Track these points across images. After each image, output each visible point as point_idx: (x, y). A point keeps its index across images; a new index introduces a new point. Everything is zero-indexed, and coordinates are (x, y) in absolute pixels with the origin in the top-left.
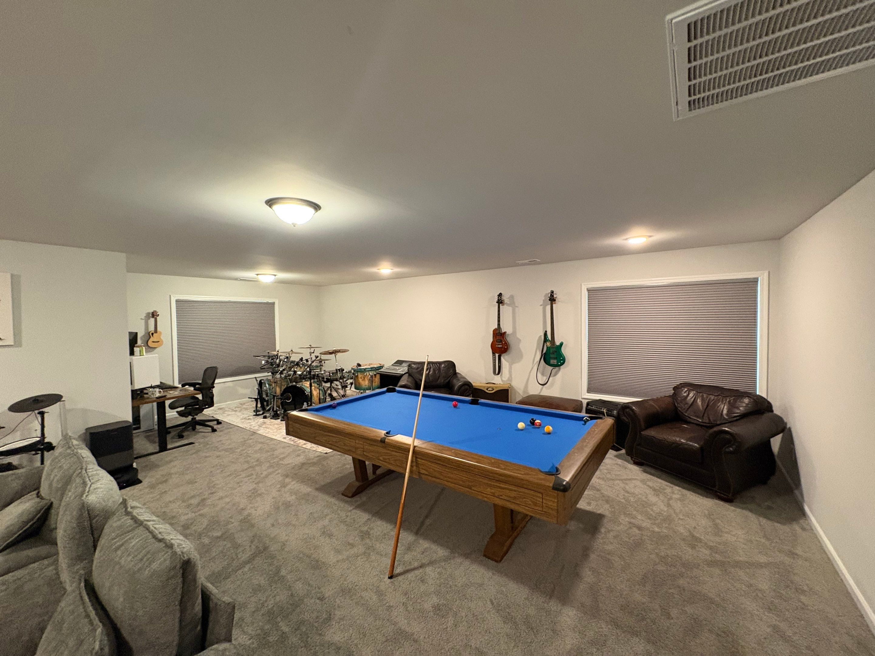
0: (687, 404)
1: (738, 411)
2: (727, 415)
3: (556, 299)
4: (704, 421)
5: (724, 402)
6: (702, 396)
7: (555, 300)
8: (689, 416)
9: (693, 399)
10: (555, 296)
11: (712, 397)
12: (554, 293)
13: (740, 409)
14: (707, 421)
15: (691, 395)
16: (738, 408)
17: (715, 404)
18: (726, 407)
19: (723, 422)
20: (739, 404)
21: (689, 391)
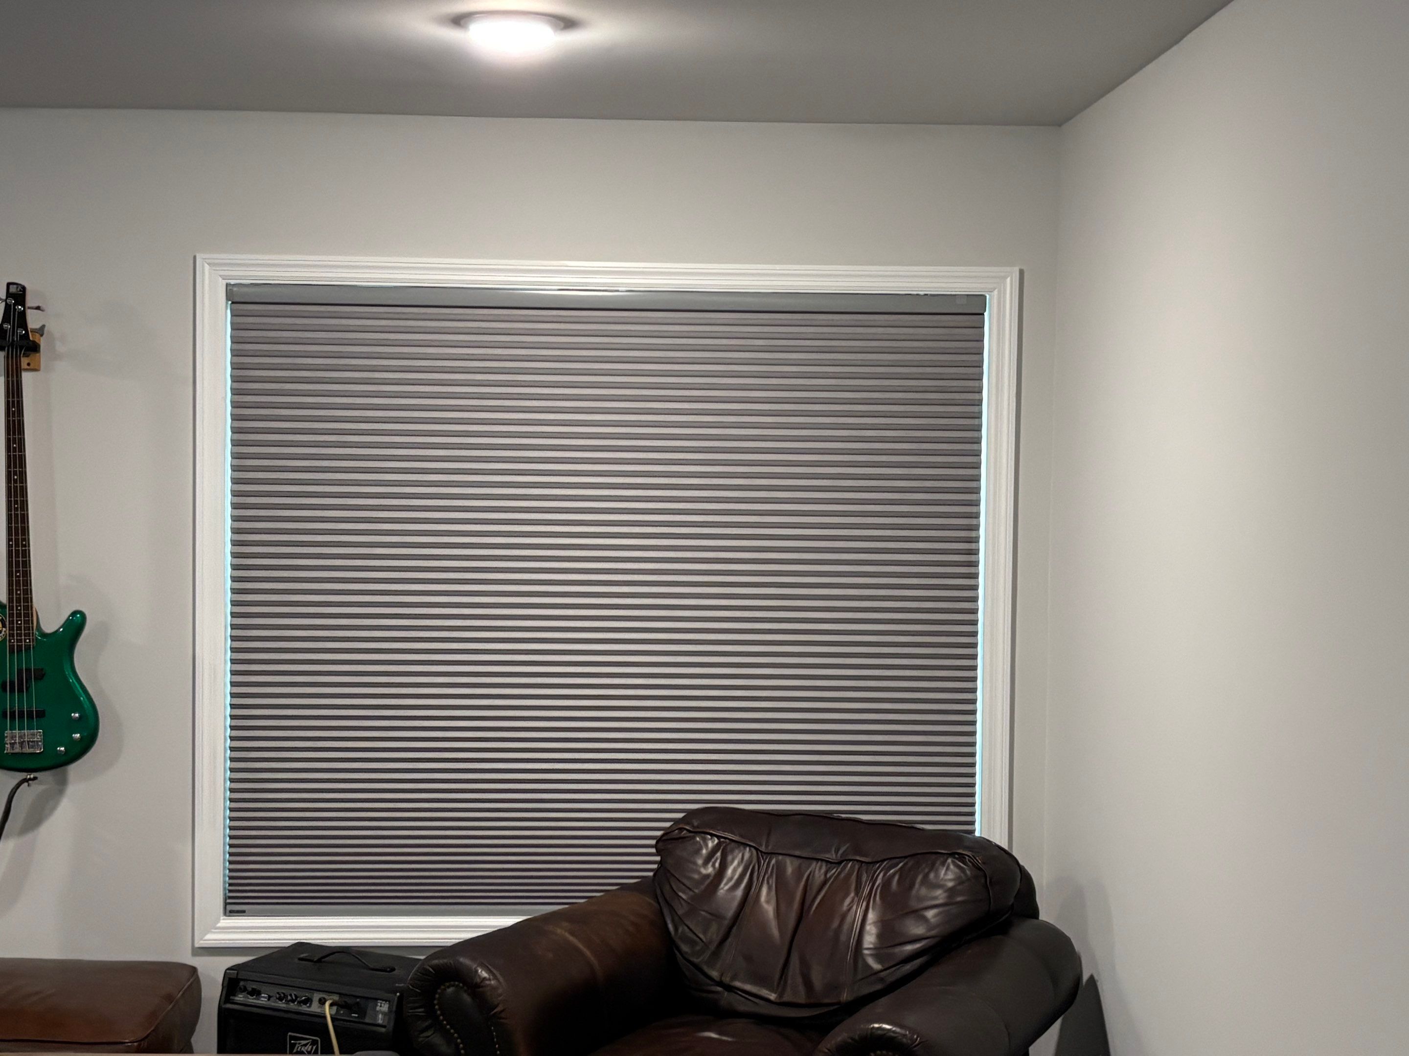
0: (717, 916)
1: (918, 930)
2: (879, 953)
3: (43, 342)
4: (787, 998)
5: (866, 891)
6: (780, 870)
7: (35, 348)
8: (726, 980)
9: (739, 893)
10: (33, 320)
11: (818, 872)
12: (30, 301)
13: (925, 919)
14: (801, 997)
15: (734, 869)
16: (917, 914)
17: (830, 907)
18: (871, 916)
19: (866, 990)
20: (924, 891)
21: (724, 849)
